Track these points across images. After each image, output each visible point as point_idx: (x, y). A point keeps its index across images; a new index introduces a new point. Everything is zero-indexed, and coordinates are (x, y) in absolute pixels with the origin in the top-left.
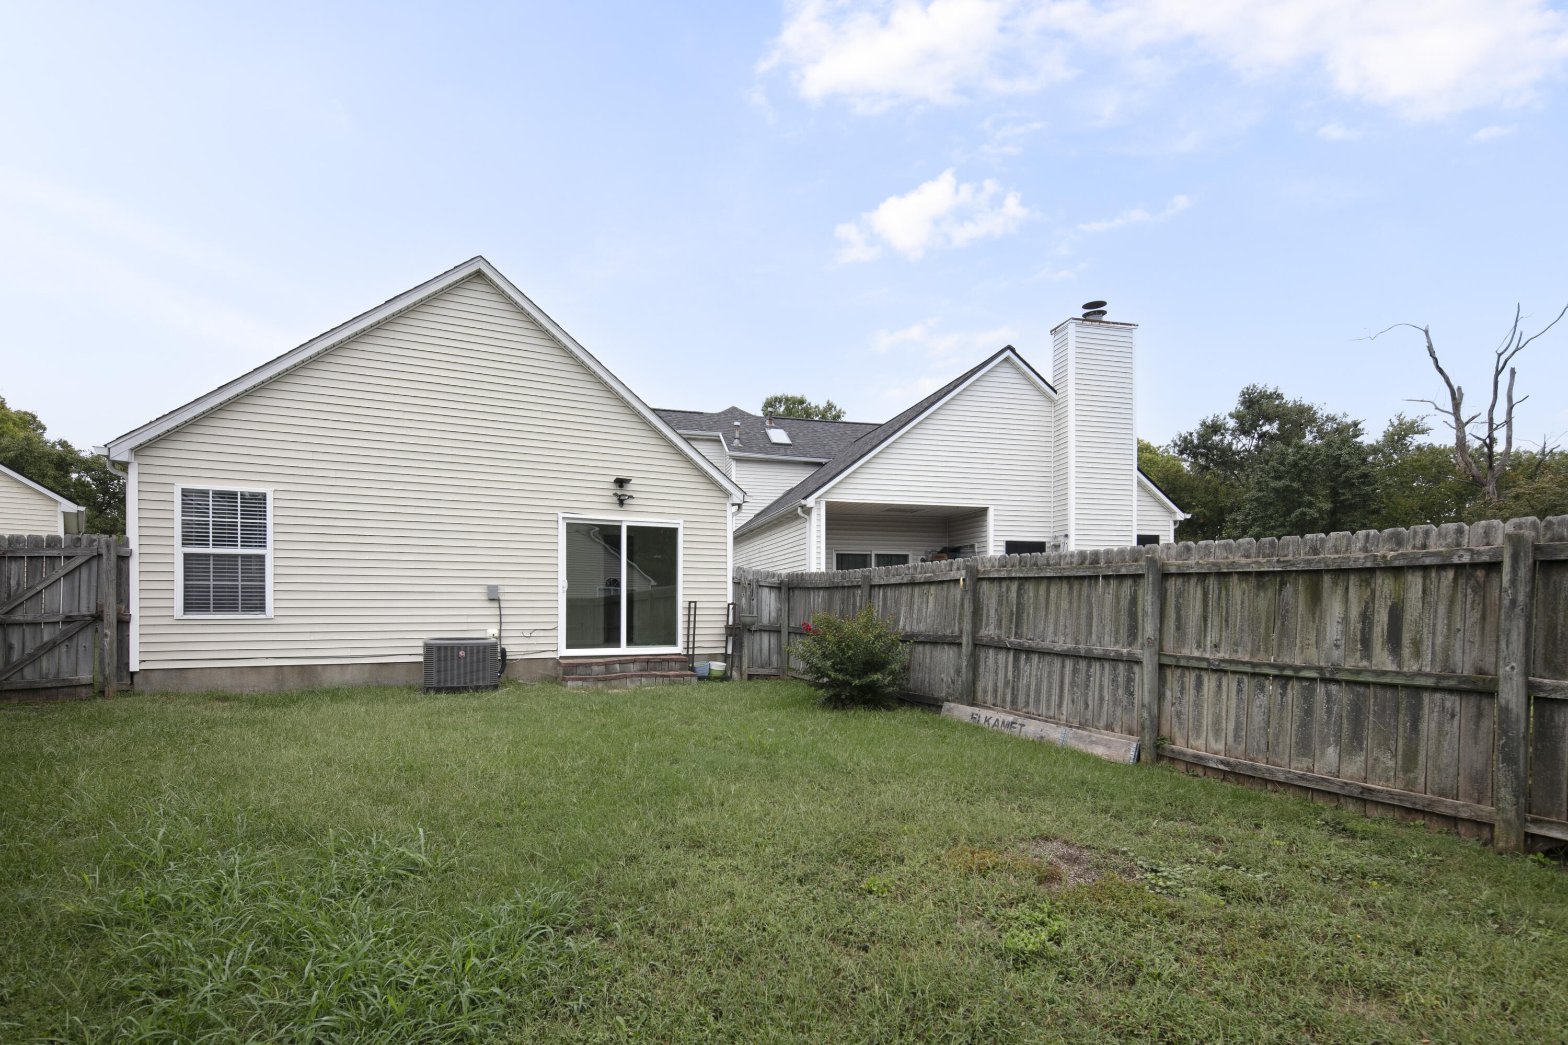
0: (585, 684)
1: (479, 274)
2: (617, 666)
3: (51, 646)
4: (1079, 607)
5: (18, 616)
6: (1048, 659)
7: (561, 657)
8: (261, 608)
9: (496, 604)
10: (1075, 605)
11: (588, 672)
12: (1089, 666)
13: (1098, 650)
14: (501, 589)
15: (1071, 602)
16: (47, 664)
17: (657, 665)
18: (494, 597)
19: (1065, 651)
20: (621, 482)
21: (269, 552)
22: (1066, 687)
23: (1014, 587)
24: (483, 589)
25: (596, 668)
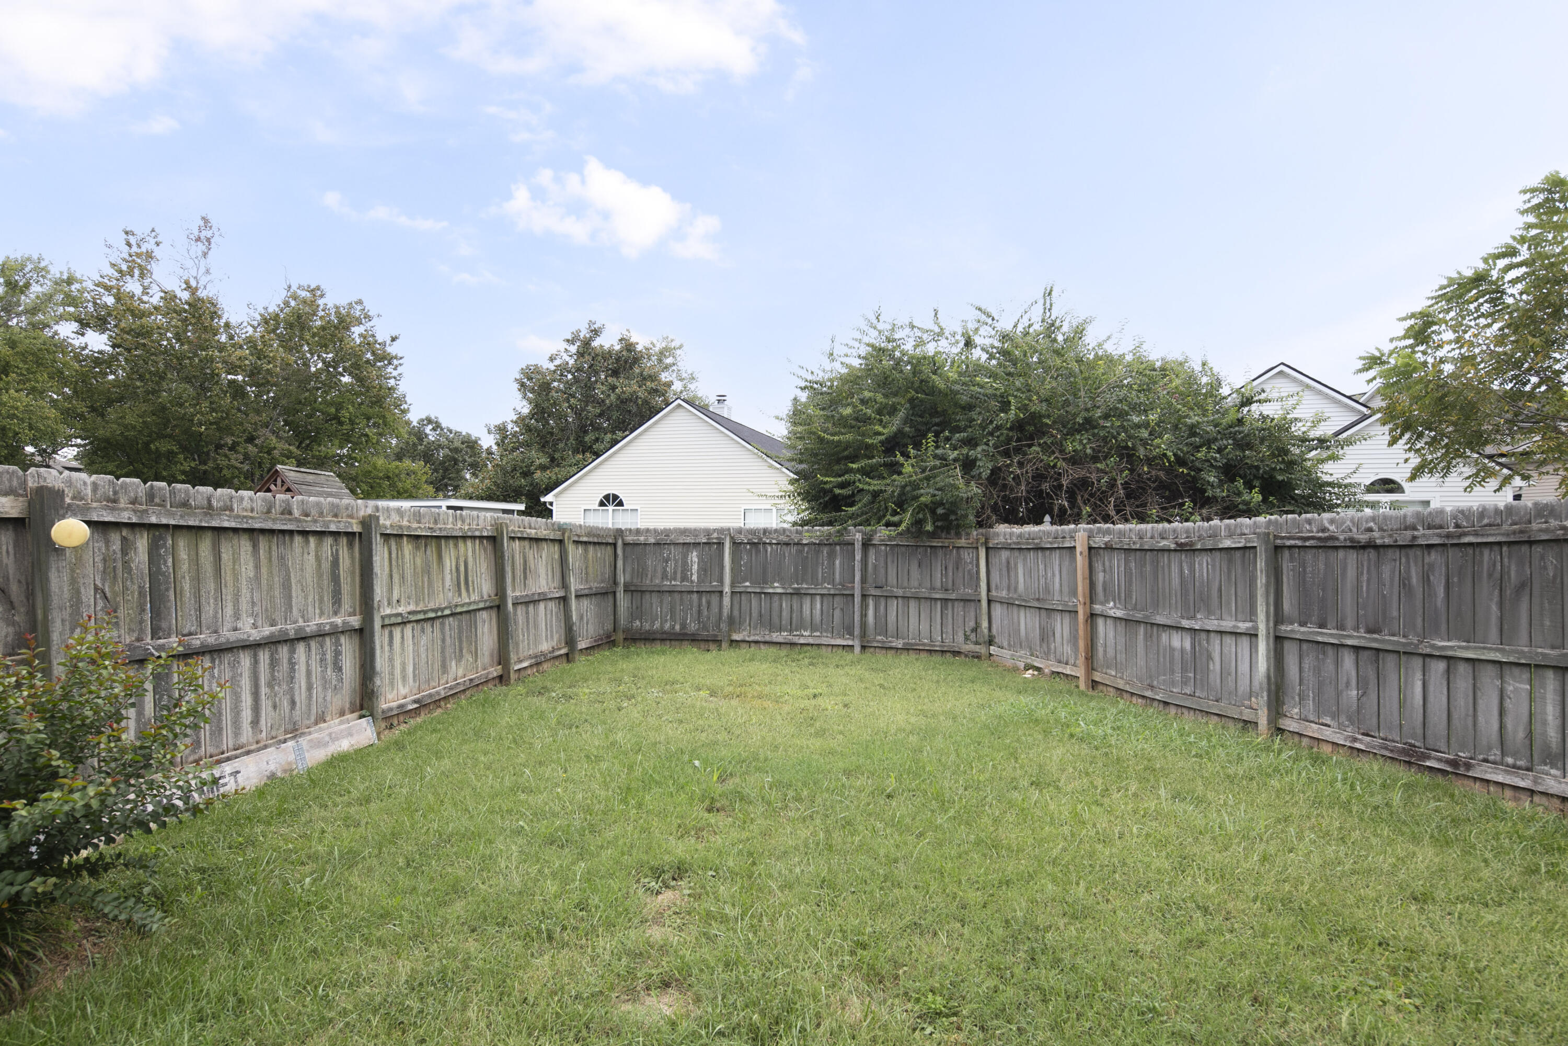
4: (270, 573)
10: (264, 570)
13: (311, 627)
15: (257, 567)
19: (268, 637)
22: (264, 690)
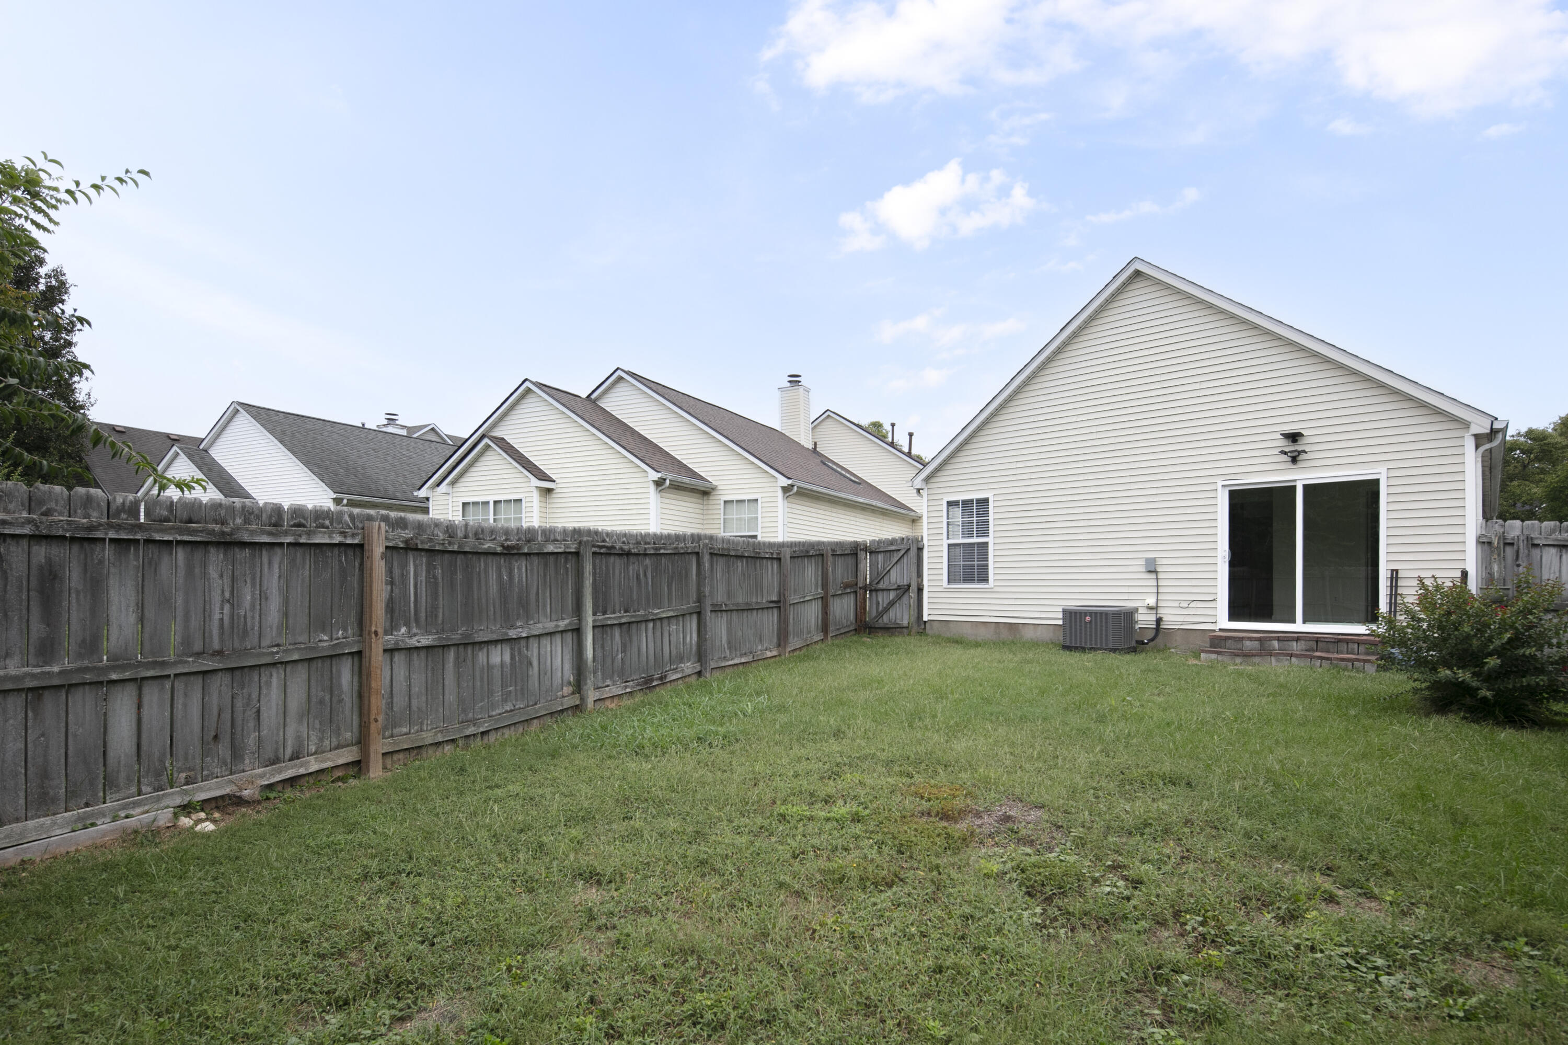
0: (1220, 658)
1: (1137, 274)
2: (1275, 643)
3: (892, 604)
5: (881, 586)
7: (1220, 630)
8: (985, 579)
9: (1153, 576)
11: (1239, 646)
14: (1159, 562)
16: (892, 613)
17: (1331, 646)
18: (1152, 569)
20: (1294, 437)
21: (990, 540)
24: (1143, 562)
25: (1248, 643)
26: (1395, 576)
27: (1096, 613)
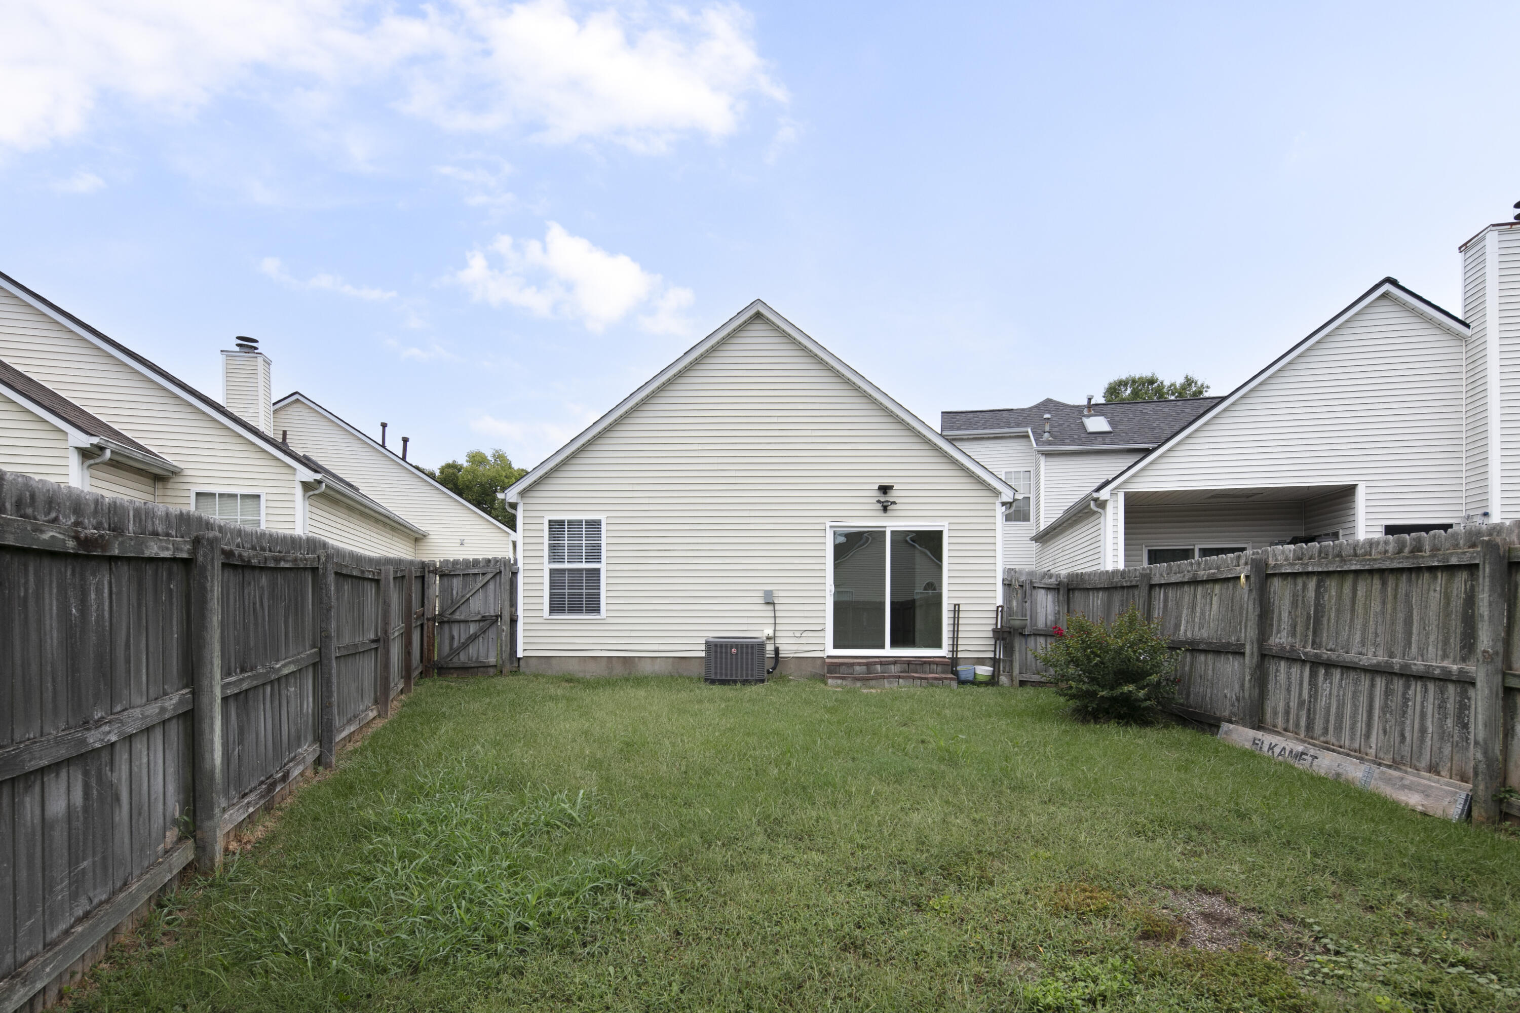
0: (844, 683)
1: (758, 316)
2: (879, 667)
3: (473, 638)
4: (1394, 609)
6: (1353, 675)
7: (828, 657)
8: (597, 610)
9: (771, 607)
10: (1389, 606)
11: (850, 671)
12: (1407, 687)
13: (1418, 665)
14: (776, 594)
15: (1384, 603)
17: (918, 667)
18: (770, 602)
19: (1375, 665)
20: (885, 489)
21: (602, 566)
22: (1376, 712)
23: (1312, 584)
24: (761, 594)
25: (857, 668)
26: (956, 609)
27: (742, 645)
